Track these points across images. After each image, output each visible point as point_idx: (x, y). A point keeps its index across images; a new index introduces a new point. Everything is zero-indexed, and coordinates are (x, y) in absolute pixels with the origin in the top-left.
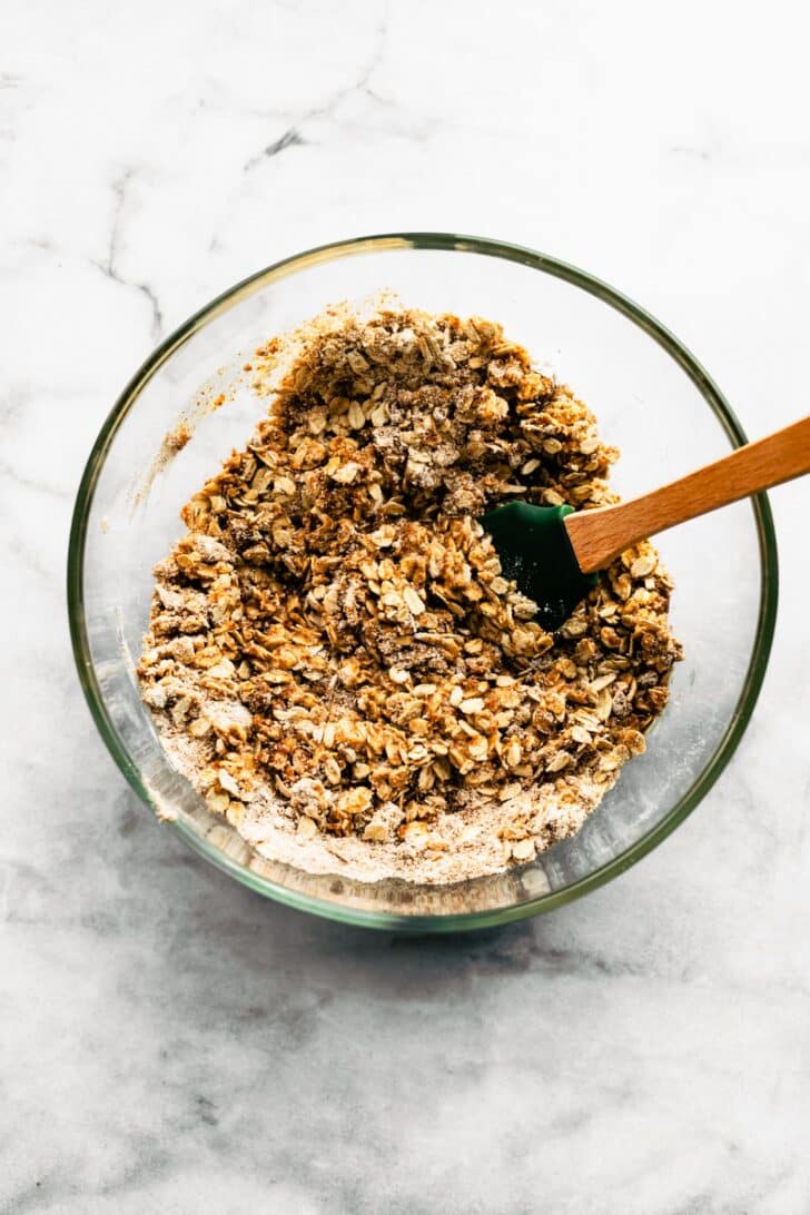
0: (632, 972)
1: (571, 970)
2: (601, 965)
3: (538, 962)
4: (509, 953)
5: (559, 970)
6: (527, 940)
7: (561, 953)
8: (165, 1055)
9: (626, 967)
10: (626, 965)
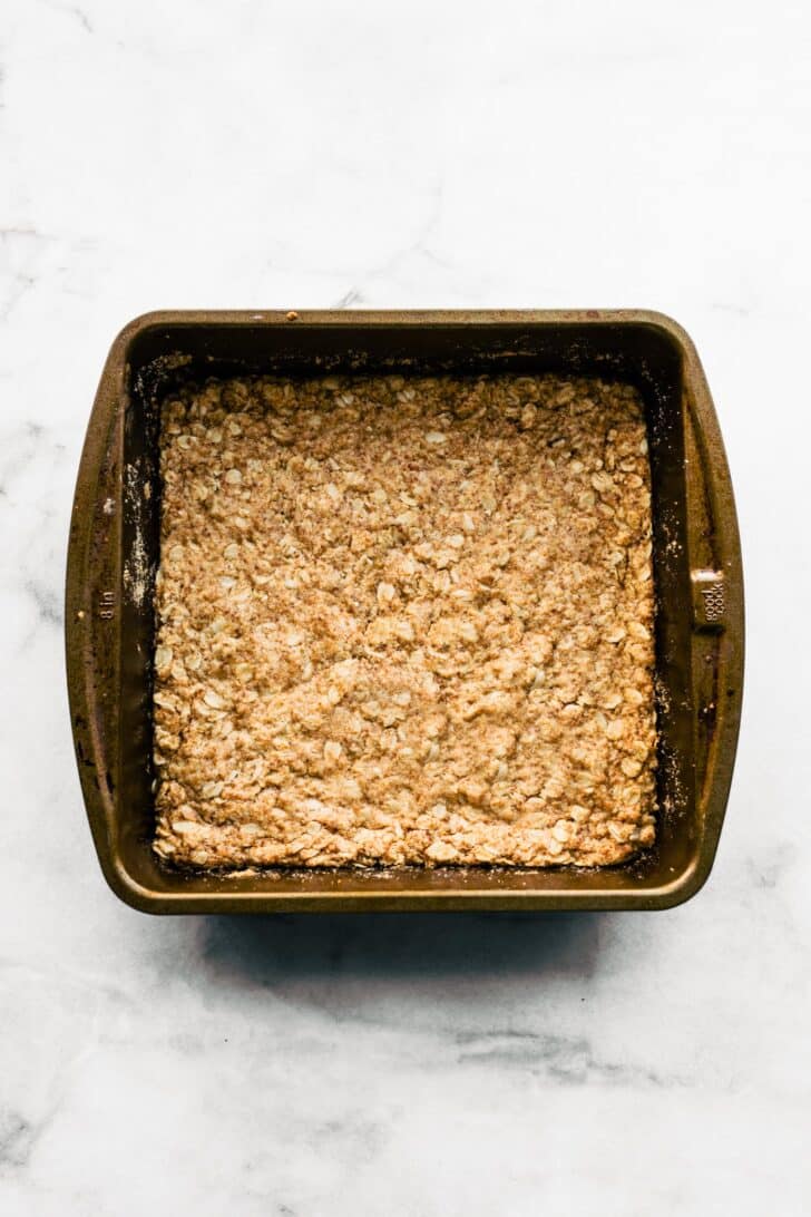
0: (683, 1085)
1: (626, 1082)
4: (567, 1067)
5: (615, 1083)
7: (617, 1067)
8: (248, 1167)
9: (676, 1080)
10: (676, 1078)
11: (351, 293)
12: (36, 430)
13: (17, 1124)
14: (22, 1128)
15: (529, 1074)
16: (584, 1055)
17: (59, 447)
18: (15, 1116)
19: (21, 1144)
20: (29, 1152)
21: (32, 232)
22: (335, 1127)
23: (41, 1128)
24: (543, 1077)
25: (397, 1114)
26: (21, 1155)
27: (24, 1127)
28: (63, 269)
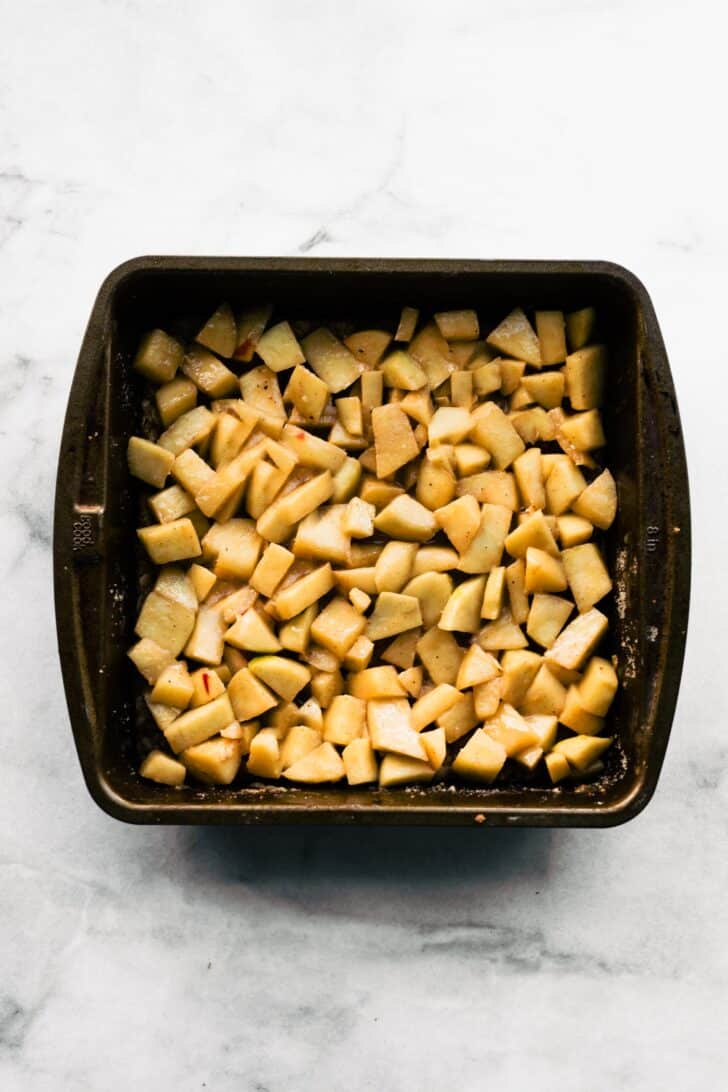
0: (630, 971)
1: (578, 970)
2: (602, 965)
3: (548, 964)
4: (523, 956)
5: (567, 971)
6: (538, 945)
7: (568, 956)
8: (227, 1049)
9: (625, 967)
10: (624, 965)
11: (319, 233)
13: (12, 1009)
14: (17, 1013)
15: (487, 962)
17: (46, 378)
18: (10, 1001)
19: (15, 1028)
20: (23, 1036)
21: (20, 177)
22: (307, 1011)
23: (34, 1013)
24: (500, 965)
25: (364, 1000)
26: (15, 1037)
27: (18, 1011)
28: (50, 211)
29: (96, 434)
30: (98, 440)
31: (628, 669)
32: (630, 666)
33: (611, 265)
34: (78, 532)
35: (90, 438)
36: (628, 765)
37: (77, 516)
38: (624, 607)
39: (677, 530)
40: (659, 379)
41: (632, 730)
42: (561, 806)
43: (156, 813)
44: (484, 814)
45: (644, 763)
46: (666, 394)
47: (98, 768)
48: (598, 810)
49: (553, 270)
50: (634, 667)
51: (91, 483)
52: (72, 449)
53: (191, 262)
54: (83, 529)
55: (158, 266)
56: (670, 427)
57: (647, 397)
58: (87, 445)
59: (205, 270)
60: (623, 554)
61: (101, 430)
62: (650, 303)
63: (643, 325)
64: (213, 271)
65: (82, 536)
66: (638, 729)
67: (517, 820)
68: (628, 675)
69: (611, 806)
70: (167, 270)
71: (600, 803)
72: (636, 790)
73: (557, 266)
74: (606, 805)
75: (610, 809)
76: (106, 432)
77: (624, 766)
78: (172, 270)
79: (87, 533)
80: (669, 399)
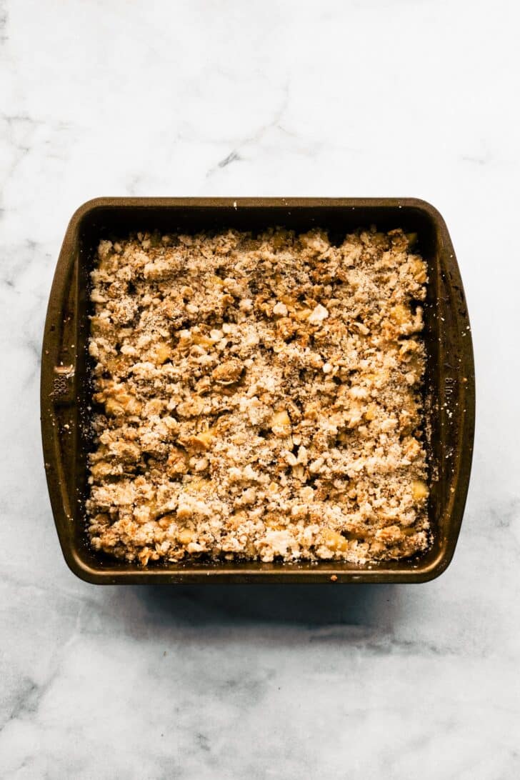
0: (453, 653)
1: (417, 652)
2: (434, 649)
3: (396, 649)
4: (380, 643)
5: (409, 653)
7: (410, 643)
8: (177, 710)
9: (448, 650)
10: (448, 648)
11: (232, 154)
12: (33, 245)
13: (29, 686)
14: (33, 688)
15: (356, 648)
16: (390, 636)
17: (47, 255)
18: (28, 680)
19: (33, 698)
20: (38, 704)
21: (27, 119)
22: (232, 684)
23: (45, 688)
24: (364, 650)
25: (271, 674)
26: (33, 705)
27: (34, 687)
28: (48, 142)
29: (69, 319)
30: (70, 322)
31: (433, 475)
32: (435, 473)
33: (418, 201)
34: (57, 386)
35: (65, 321)
36: (434, 540)
37: (57, 375)
38: (430, 433)
39: (465, 380)
40: (452, 278)
41: (437, 516)
42: (388, 569)
43: (112, 577)
44: (337, 575)
45: (445, 539)
46: (457, 288)
47: (72, 547)
48: (414, 572)
49: (379, 204)
50: (437, 473)
51: (66, 352)
52: (53, 329)
53: (134, 201)
54: (60, 383)
55: (110, 204)
56: (459, 310)
57: (444, 290)
58: (62, 327)
59: (142, 207)
60: (430, 397)
61: (72, 315)
62: (445, 226)
63: (441, 242)
64: (148, 207)
65: (60, 388)
66: (441, 516)
67: (359, 579)
68: (433, 479)
69: (423, 569)
70: (117, 207)
71: (415, 567)
72: (440, 558)
73: (382, 202)
74: (419, 568)
75: (422, 571)
76: (75, 317)
77: (432, 541)
78: (120, 207)
79: (63, 386)
80: (459, 291)
